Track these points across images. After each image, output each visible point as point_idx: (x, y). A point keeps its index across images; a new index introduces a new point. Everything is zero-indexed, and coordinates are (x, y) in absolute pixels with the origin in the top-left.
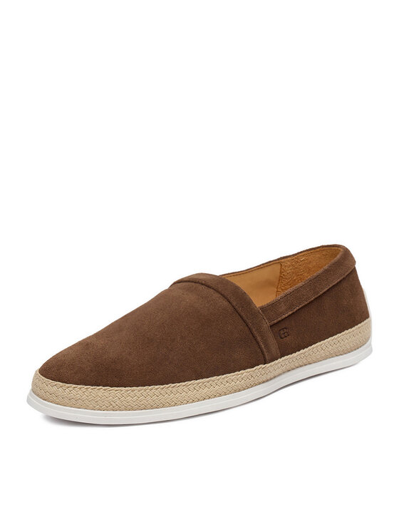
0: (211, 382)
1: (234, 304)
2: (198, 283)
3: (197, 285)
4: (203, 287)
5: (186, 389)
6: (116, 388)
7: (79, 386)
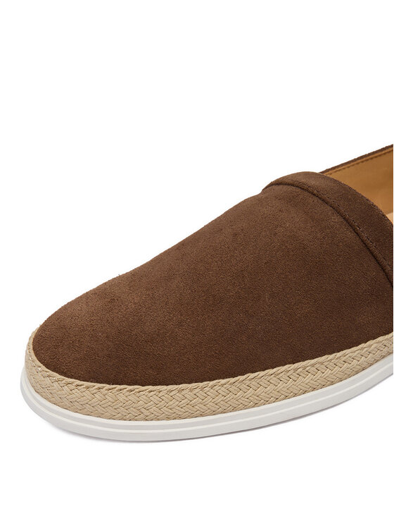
0: (317, 366)
1: (364, 235)
2: (307, 190)
3: (306, 194)
4: (316, 199)
5: (274, 380)
6: (151, 388)
7: (86, 384)
